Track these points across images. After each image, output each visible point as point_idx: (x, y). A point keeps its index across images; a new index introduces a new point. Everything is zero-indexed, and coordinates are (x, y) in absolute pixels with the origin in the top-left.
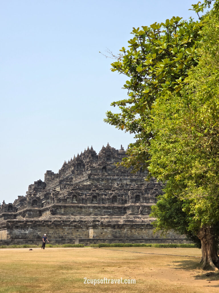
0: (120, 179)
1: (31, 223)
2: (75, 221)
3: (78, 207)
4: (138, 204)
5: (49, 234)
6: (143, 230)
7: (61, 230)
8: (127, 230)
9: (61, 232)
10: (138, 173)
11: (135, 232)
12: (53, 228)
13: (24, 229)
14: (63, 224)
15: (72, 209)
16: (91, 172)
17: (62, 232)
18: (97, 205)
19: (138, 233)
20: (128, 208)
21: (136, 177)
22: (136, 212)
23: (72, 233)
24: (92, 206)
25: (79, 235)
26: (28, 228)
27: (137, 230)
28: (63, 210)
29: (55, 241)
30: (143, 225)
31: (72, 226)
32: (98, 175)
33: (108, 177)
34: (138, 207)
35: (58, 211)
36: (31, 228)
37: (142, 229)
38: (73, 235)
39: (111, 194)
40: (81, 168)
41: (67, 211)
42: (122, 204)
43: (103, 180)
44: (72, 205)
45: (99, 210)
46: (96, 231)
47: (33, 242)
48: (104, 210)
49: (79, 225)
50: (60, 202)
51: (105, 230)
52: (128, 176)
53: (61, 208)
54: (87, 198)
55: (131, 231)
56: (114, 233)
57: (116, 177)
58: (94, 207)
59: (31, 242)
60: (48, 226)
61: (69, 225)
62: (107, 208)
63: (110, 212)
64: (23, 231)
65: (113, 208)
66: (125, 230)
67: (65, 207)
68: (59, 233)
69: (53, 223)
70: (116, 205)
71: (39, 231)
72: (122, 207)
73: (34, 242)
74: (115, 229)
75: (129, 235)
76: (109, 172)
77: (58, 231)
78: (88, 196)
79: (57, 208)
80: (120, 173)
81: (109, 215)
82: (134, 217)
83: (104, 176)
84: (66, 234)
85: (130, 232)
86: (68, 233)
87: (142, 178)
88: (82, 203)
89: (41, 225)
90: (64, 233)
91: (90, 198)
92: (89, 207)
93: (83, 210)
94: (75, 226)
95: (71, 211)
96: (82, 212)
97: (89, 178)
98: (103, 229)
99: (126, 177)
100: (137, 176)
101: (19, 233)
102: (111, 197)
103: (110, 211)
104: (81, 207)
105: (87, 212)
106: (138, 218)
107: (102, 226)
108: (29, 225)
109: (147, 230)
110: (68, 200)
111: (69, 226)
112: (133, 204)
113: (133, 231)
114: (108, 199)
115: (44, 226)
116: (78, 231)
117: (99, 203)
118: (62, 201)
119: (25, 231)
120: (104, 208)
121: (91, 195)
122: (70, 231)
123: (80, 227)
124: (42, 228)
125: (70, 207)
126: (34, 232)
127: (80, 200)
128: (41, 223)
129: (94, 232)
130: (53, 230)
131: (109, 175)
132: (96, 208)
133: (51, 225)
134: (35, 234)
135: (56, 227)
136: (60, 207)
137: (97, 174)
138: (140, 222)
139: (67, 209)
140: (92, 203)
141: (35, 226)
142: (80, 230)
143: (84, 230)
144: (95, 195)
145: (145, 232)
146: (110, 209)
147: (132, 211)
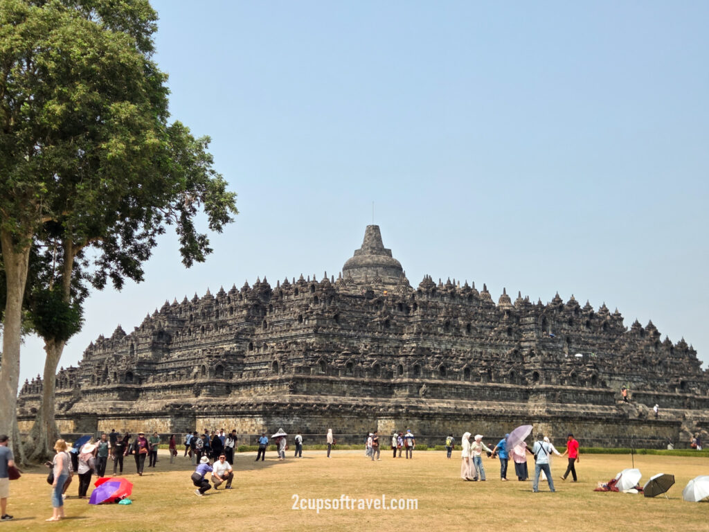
0: (359, 337)
1: (297, 408)
2: (358, 406)
3: (327, 381)
4: (417, 380)
5: (322, 426)
6: (459, 423)
7: (339, 420)
8: (439, 423)
9: (339, 424)
10: (381, 328)
11: (449, 426)
12: (328, 417)
13: (287, 417)
14: (343, 411)
15: (319, 384)
16: (317, 322)
17: (341, 423)
18: (353, 379)
19: (452, 428)
20: (400, 386)
21: (380, 335)
22: (416, 393)
23: (354, 426)
24: (347, 381)
25: (363, 429)
26: (293, 416)
27: (450, 423)
28: (305, 385)
29: (344, 438)
30: (459, 415)
31: (355, 414)
32: (328, 328)
33: (341, 332)
34: (420, 386)
35: (298, 388)
36: (298, 415)
37: (457, 421)
38: (355, 429)
39: (372, 361)
40: (258, 312)
41: (312, 388)
42: (387, 378)
43: (334, 336)
44: (319, 377)
45: (355, 388)
46: (399, 422)
47: (314, 440)
48: (362, 388)
49: (365, 412)
50: (300, 371)
51: (411, 422)
52: (368, 332)
53: (302, 383)
54: (339, 367)
55: (443, 424)
56: (422, 428)
57: (352, 333)
58: (350, 383)
59: (312, 440)
60: (322, 412)
61: (351, 413)
62: (367, 384)
63: (370, 391)
64: (286, 420)
65: (376, 384)
66: (436, 423)
67: (309, 380)
68: (335, 426)
69: (329, 408)
70: (378, 379)
71: (308, 421)
72: (387, 384)
73: (316, 440)
74: (423, 420)
75: (441, 431)
76: (343, 324)
77: (335, 421)
78: (339, 363)
79: (297, 382)
80: (358, 326)
81: (371, 396)
82: (417, 401)
83: (336, 331)
84: (346, 427)
85: (441, 425)
86: (348, 426)
87: (388, 336)
88: (332, 375)
89: (312, 411)
90: (343, 426)
91: (343, 366)
92: (343, 382)
93: (334, 387)
94: (358, 414)
95: (316, 387)
96: (332, 389)
97: (316, 332)
98: (407, 419)
99: (366, 334)
100: (381, 333)
101: (280, 424)
102: (372, 365)
103: (370, 389)
104: (332, 382)
105: (339, 389)
106: (422, 402)
107: (407, 416)
108: (296, 410)
109: (463, 423)
110: (312, 369)
111: (351, 415)
112: (411, 380)
113: (446, 424)
114: (367, 370)
115: (316, 413)
116: (361, 421)
117: (355, 376)
118: (303, 371)
119: (288, 420)
120: (363, 383)
121: (344, 362)
122: (351, 422)
123: (365, 416)
124: (313, 416)
125: (316, 380)
126: (301, 423)
127: (329, 369)
128: (312, 408)
129: (396, 425)
130: (328, 420)
131: (342, 329)
132: (352, 384)
133: (326, 411)
134: (302, 426)
135: (332, 415)
136: (302, 380)
137: (325, 325)
138: (427, 409)
139: (312, 384)
140: (345, 375)
141: (304, 413)
142: (364, 420)
143: (370, 420)
144: (351, 362)
145: (460, 426)
146: (370, 386)
147: (410, 391)
